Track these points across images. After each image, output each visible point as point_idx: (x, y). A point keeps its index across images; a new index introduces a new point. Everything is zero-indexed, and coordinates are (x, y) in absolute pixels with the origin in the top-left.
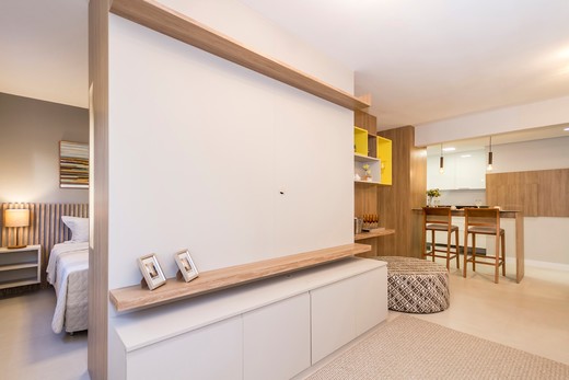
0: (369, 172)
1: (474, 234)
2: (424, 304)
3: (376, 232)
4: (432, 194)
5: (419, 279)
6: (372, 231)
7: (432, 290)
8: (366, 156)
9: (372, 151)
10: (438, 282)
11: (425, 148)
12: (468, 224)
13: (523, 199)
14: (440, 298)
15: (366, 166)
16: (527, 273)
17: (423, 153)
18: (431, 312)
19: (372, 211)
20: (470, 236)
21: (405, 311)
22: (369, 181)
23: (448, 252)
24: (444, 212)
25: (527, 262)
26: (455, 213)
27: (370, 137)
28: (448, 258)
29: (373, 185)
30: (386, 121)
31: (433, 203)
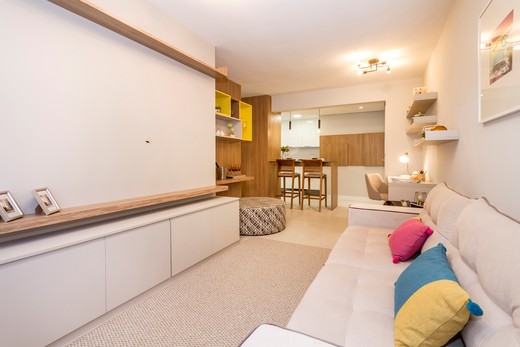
0: (233, 130)
1: (309, 178)
2: (267, 228)
3: (238, 178)
4: (284, 150)
5: (263, 210)
6: (235, 177)
7: (272, 217)
8: (229, 116)
9: (235, 113)
10: (277, 212)
11: (280, 113)
12: (304, 171)
13: (340, 155)
14: (278, 223)
15: (230, 125)
16: (340, 204)
17: (278, 118)
18: (272, 233)
19: (237, 162)
20: (306, 180)
21: (254, 235)
22: (233, 137)
23: (292, 193)
24: (290, 163)
25: (340, 197)
26: (297, 164)
27: (233, 101)
28: (292, 198)
29: (238, 141)
30: (248, 90)
31: (284, 156)
